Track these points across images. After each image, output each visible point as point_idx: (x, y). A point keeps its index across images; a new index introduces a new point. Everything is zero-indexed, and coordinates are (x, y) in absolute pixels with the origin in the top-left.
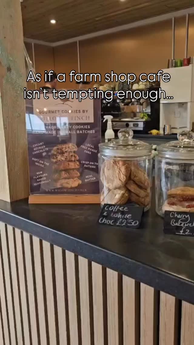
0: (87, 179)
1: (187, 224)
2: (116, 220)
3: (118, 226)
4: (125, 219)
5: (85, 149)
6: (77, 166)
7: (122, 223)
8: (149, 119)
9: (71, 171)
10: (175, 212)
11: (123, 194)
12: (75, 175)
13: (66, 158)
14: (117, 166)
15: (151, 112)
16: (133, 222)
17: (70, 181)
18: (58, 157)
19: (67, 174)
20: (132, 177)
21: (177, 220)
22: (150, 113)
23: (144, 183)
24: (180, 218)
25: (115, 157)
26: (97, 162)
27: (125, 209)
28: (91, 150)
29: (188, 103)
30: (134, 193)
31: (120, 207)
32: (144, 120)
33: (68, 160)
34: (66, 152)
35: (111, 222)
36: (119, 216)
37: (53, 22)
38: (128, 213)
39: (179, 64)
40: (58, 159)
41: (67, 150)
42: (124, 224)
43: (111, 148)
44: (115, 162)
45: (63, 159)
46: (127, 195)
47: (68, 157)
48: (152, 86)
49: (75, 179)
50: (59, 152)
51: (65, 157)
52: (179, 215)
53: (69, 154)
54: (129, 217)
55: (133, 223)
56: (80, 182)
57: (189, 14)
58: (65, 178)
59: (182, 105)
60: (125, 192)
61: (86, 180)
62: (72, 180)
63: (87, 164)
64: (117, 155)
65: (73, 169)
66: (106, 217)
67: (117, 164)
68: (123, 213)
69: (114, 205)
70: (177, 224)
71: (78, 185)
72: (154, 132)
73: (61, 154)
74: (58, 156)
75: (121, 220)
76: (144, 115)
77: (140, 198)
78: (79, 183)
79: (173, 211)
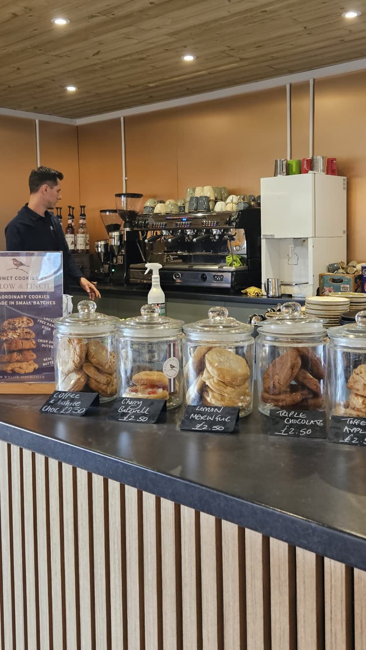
0: (46, 362)
1: (135, 410)
2: (62, 407)
3: (62, 414)
4: (72, 406)
5: (43, 325)
6: (32, 345)
7: (67, 410)
8: (245, 267)
9: (26, 353)
10: (128, 398)
11: (79, 379)
12: (30, 358)
13: (19, 336)
14: (72, 344)
15: (247, 254)
16: (79, 409)
17: (24, 365)
18: (9, 334)
19: (20, 355)
20: (90, 358)
21: (127, 406)
22: (246, 256)
23: (104, 366)
24: (130, 405)
25: (71, 334)
26: (52, 340)
27: (76, 397)
28: (50, 325)
29: (309, 239)
30: (93, 379)
31: (71, 394)
32: (233, 268)
33: (21, 338)
34: (19, 327)
35: (55, 410)
36: (68, 403)
37: (71, 89)
38: (78, 400)
39: (294, 169)
40: (9, 336)
41: (20, 325)
42: (68, 412)
43: (67, 324)
44: (70, 341)
45: (15, 336)
46: (83, 380)
47: (21, 334)
48: (250, 205)
49: (30, 362)
50: (11, 328)
51: (18, 334)
52: (132, 402)
53: (23, 330)
54: (77, 405)
55: (79, 411)
56: (36, 366)
57: (314, 80)
58: (18, 361)
59: (301, 242)
60: (81, 376)
61: (44, 364)
62: (26, 363)
63: (45, 344)
64: (72, 332)
65: (28, 350)
66: (52, 405)
67: (73, 342)
68: (72, 400)
69: (65, 392)
70: (124, 411)
71: (34, 370)
72: (252, 291)
73: (13, 331)
74: (10, 332)
75: (67, 407)
76: (235, 258)
77: (101, 385)
78: (35, 368)
79: (126, 398)
